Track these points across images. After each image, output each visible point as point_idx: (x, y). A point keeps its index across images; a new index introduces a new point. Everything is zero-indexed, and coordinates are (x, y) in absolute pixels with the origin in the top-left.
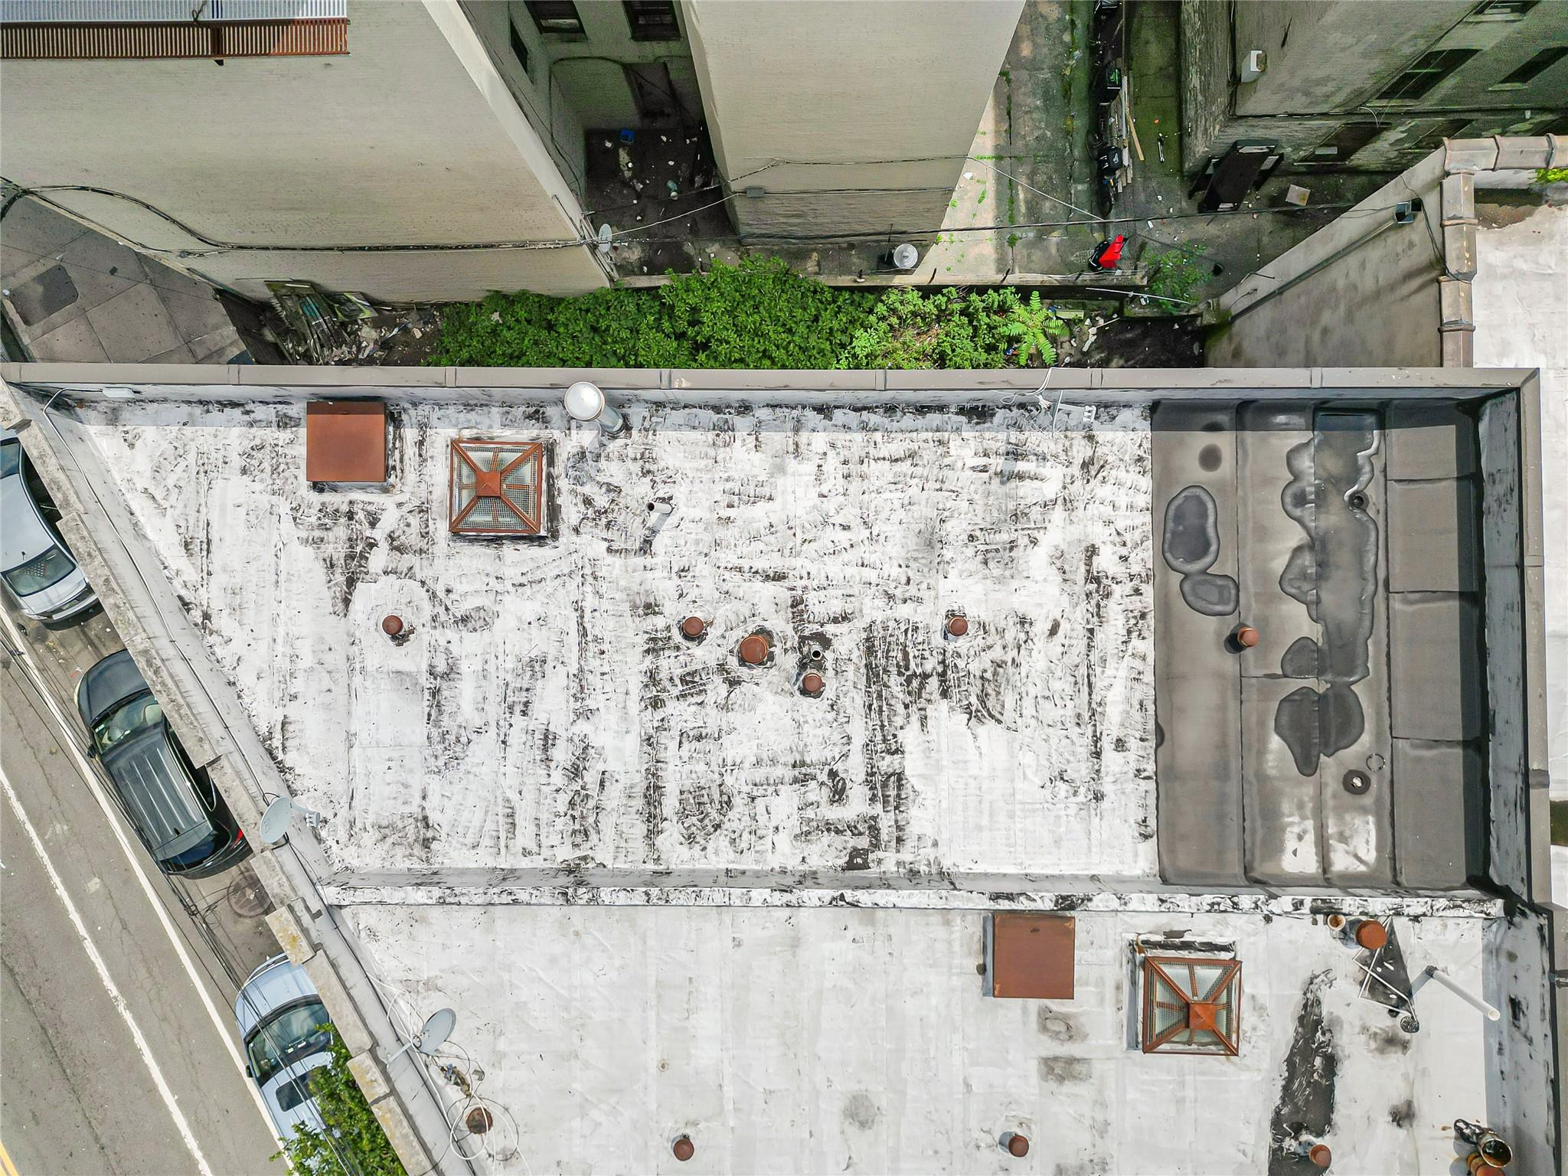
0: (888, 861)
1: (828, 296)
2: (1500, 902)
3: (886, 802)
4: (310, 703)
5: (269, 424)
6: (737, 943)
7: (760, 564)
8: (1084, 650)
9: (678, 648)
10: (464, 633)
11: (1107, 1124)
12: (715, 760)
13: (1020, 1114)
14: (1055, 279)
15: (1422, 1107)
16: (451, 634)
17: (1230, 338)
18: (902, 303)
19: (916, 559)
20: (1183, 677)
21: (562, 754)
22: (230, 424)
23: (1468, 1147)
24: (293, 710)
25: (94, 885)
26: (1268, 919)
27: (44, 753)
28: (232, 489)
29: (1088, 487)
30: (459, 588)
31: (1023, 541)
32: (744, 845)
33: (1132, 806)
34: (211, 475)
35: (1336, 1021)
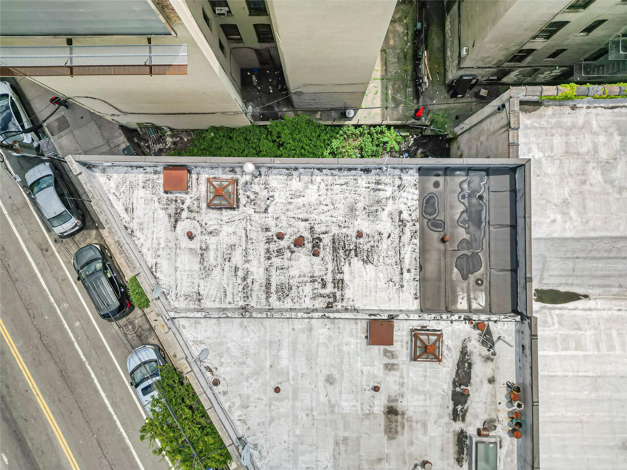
0: (339, 305)
1: (323, 128)
2: (519, 317)
3: (338, 288)
4: (164, 258)
5: (151, 173)
6: (294, 330)
7: (301, 216)
8: (398, 242)
9: (276, 242)
10: (211, 237)
11: (403, 383)
12: (287, 275)
13: (378, 380)
14: (399, 123)
15: (497, 378)
16: (207, 237)
17: (457, 143)
18: (348, 130)
19: (348, 215)
20: (428, 251)
21: (240, 274)
22: (139, 173)
23: (510, 389)
24: (159, 260)
25: (77, 324)
26: (452, 322)
27: (60, 280)
28: (140, 193)
29: (400, 193)
30: (209, 223)
31: (380, 209)
32: (296, 301)
33: (412, 289)
34: (134, 189)
35: (472, 353)
